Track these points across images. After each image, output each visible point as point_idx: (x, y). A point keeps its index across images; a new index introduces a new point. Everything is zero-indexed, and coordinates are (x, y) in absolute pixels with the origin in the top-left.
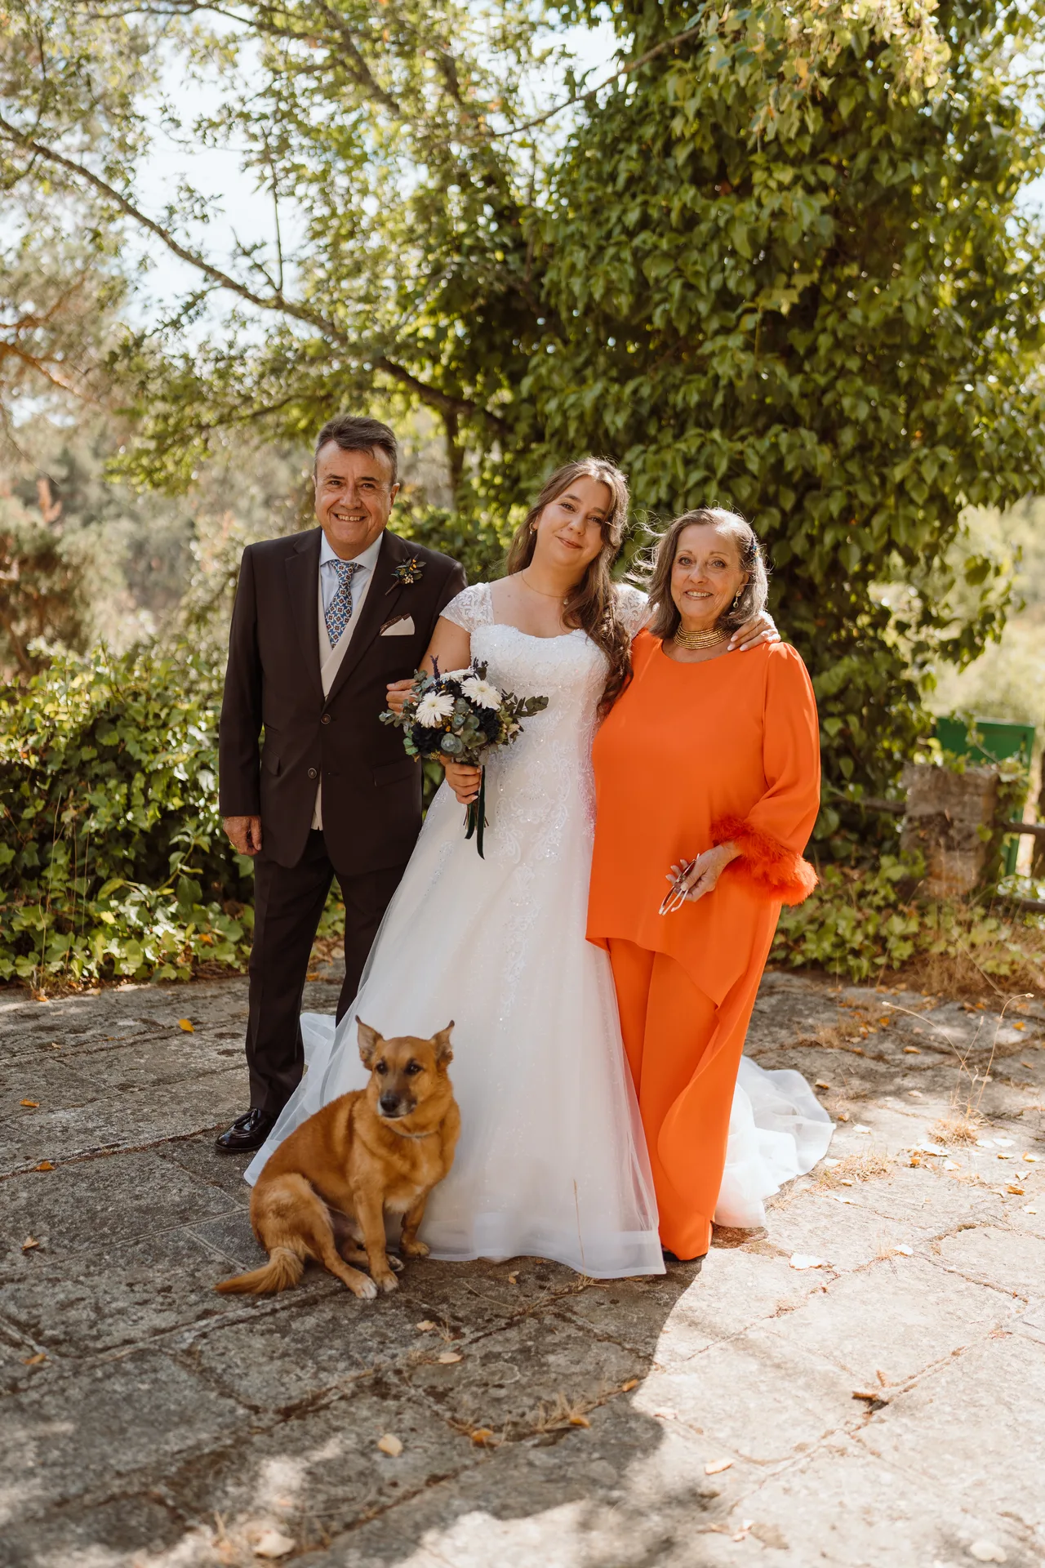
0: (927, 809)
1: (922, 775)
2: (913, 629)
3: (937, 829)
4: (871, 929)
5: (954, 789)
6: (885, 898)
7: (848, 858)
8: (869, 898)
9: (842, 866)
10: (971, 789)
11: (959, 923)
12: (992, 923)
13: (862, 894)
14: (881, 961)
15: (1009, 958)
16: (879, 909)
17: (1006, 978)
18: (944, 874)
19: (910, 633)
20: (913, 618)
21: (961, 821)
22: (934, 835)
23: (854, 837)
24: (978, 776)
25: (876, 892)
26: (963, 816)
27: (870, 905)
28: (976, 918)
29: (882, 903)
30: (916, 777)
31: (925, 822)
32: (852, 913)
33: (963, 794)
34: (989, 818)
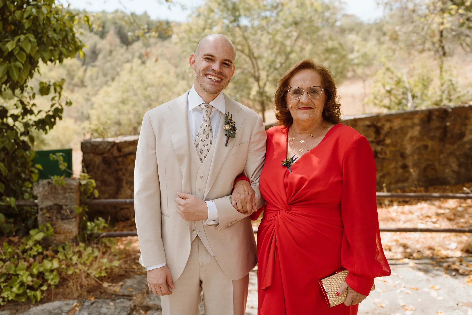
0: (49, 203)
1: (44, 188)
2: (21, 117)
3: (55, 211)
4: (35, 271)
5: (60, 192)
6: (37, 251)
7: (11, 232)
8: (29, 252)
9: (8, 237)
10: (68, 191)
11: (74, 253)
12: (89, 250)
13: (24, 251)
14: (44, 288)
15: (104, 268)
16: (34, 257)
17: (105, 277)
18: (62, 231)
19: (20, 119)
20: (18, 111)
21: (67, 206)
22: (54, 214)
23: (11, 220)
24: (71, 184)
25: (31, 249)
26: (67, 204)
27: (30, 256)
28: (82, 249)
29: (35, 253)
30: (41, 189)
31: (49, 209)
32: (23, 264)
33: (65, 193)
34: (78, 202)
